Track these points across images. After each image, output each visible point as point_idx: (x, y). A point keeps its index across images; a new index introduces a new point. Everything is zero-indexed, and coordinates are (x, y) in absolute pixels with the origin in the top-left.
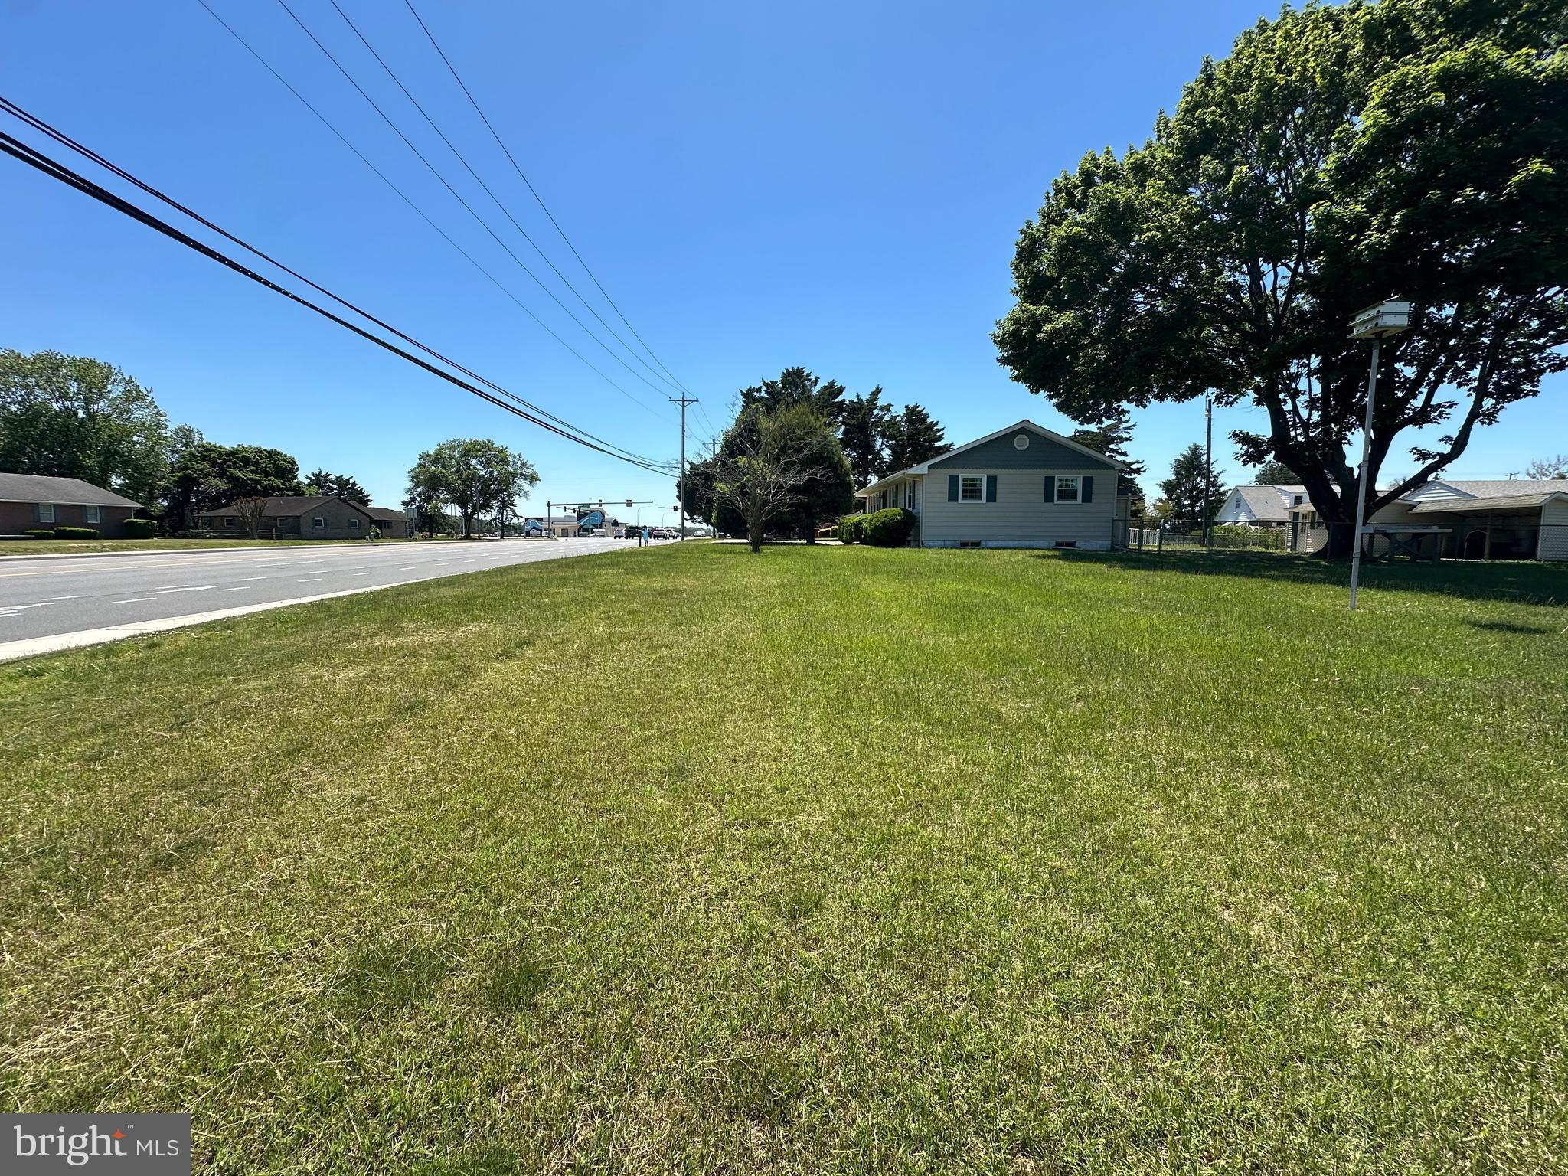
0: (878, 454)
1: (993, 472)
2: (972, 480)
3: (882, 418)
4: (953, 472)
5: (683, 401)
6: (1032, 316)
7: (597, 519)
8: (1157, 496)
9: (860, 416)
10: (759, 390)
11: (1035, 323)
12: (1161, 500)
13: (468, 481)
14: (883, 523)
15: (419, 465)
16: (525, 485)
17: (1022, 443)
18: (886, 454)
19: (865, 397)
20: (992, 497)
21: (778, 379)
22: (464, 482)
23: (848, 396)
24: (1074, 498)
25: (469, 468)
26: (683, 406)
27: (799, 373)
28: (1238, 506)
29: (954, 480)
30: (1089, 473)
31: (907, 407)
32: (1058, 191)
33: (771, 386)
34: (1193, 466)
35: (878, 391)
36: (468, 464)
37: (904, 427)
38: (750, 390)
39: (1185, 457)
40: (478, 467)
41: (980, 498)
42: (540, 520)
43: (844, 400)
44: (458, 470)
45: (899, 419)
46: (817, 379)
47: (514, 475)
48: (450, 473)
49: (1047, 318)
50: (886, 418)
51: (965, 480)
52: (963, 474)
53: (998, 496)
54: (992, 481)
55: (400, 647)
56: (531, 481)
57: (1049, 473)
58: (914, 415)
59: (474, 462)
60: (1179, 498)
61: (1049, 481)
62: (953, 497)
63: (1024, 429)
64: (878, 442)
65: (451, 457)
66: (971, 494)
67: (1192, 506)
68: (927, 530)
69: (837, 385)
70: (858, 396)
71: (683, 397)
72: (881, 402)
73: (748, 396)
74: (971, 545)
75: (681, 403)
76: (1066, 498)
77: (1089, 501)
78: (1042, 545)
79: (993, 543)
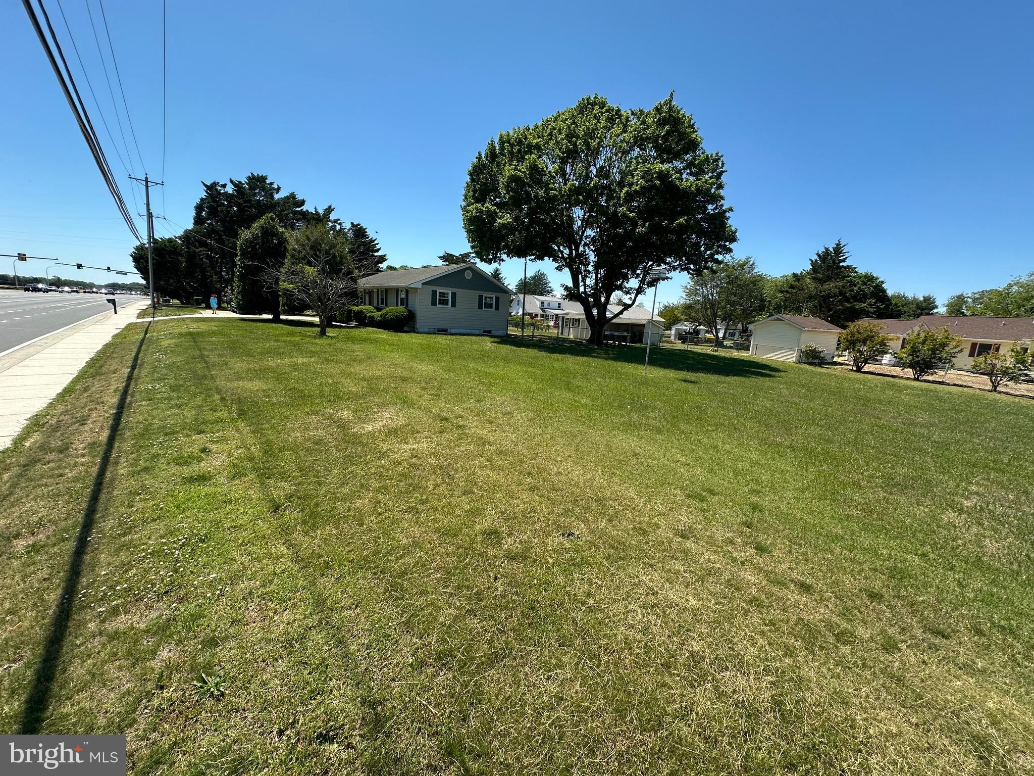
1: (455, 290)
2: (444, 293)
4: (434, 288)
10: (224, 186)
14: (396, 316)
17: (468, 275)
19: (321, 211)
20: (453, 305)
21: (244, 180)
23: (308, 207)
24: (491, 307)
26: (147, 187)
27: (263, 179)
28: (518, 304)
29: (434, 293)
30: (498, 295)
31: (352, 223)
33: (238, 186)
37: (351, 238)
38: (215, 184)
41: (448, 305)
45: (346, 231)
46: (279, 189)
50: (338, 229)
51: (440, 293)
52: (439, 290)
53: (457, 304)
54: (454, 295)
57: (481, 293)
58: (359, 232)
61: (481, 297)
62: (434, 303)
63: (470, 267)
66: (443, 302)
68: (420, 323)
69: (299, 197)
70: (316, 209)
71: (146, 178)
72: (333, 217)
73: (211, 188)
74: (443, 331)
75: (144, 183)
76: (487, 308)
77: (497, 308)
78: (477, 332)
79: (453, 331)
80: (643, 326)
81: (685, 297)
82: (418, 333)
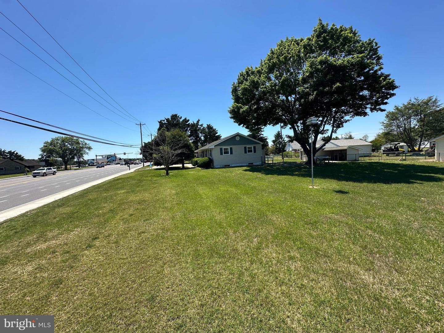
0: (200, 138)
1: (231, 146)
2: (226, 149)
3: (200, 128)
4: (221, 147)
5: (141, 124)
6: (237, 106)
7: (114, 158)
8: (271, 144)
9: (194, 128)
10: (164, 121)
11: (239, 108)
12: (272, 145)
13: (64, 151)
14: (203, 162)
15: (44, 146)
16: (87, 151)
17: (238, 138)
18: (202, 138)
19: (195, 122)
20: (231, 153)
21: (170, 118)
22: (63, 151)
23: (190, 122)
24: (252, 152)
25: (65, 146)
26: (141, 126)
27: (176, 115)
28: (289, 146)
29: (221, 149)
30: (255, 145)
31: (207, 125)
32: (241, 75)
33: (168, 120)
34: (278, 136)
35: (199, 120)
36: (64, 145)
37: (207, 130)
38: (161, 121)
39: (277, 134)
40: (68, 145)
41: (229, 154)
42: (93, 160)
43: (189, 123)
44: (61, 147)
45: (205, 128)
46: (181, 117)
47: (82, 148)
48: (57, 149)
49: (241, 107)
50: (202, 128)
51: (224, 149)
52: (224, 147)
53: (233, 152)
54: (231, 149)
55: (49, 248)
56: (89, 149)
57: (245, 146)
58: (209, 127)
59: (66, 144)
60: (276, 144)
61: (245, 148)
62: (221, 154)
63: (238, 135)
64: (200, 135)
65: (57, 143)
66: (226, 152)
67: (279, 146)
68: (216, 164)
69: (187, 119)
70: (193, 122)
71: (140, 123)
72: (200, 124)
73: (160, 122)
74: (227, 166)
75: (140, 125)
76: (250, 152)
77: (255, 152)
78: (245, 165)
79: (233, 165)
80: (346, 150)
81: (383, 128)
82: (215, 168)
